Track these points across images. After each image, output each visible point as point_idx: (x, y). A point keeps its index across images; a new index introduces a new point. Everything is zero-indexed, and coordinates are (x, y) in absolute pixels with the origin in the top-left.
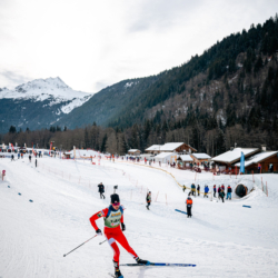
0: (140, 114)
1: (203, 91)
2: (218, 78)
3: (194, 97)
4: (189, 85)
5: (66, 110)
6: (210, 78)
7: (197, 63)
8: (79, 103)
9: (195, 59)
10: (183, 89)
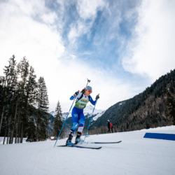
0: (126, 118)
1: (154, 104)
2: (159, 96)
3: (150, 107)
4: (146, 101)
5: (95, 119)
6: (156, 97)
7: (149, 91)
8: (100, 115)
9: (148, 89)
10: (145, 104)
